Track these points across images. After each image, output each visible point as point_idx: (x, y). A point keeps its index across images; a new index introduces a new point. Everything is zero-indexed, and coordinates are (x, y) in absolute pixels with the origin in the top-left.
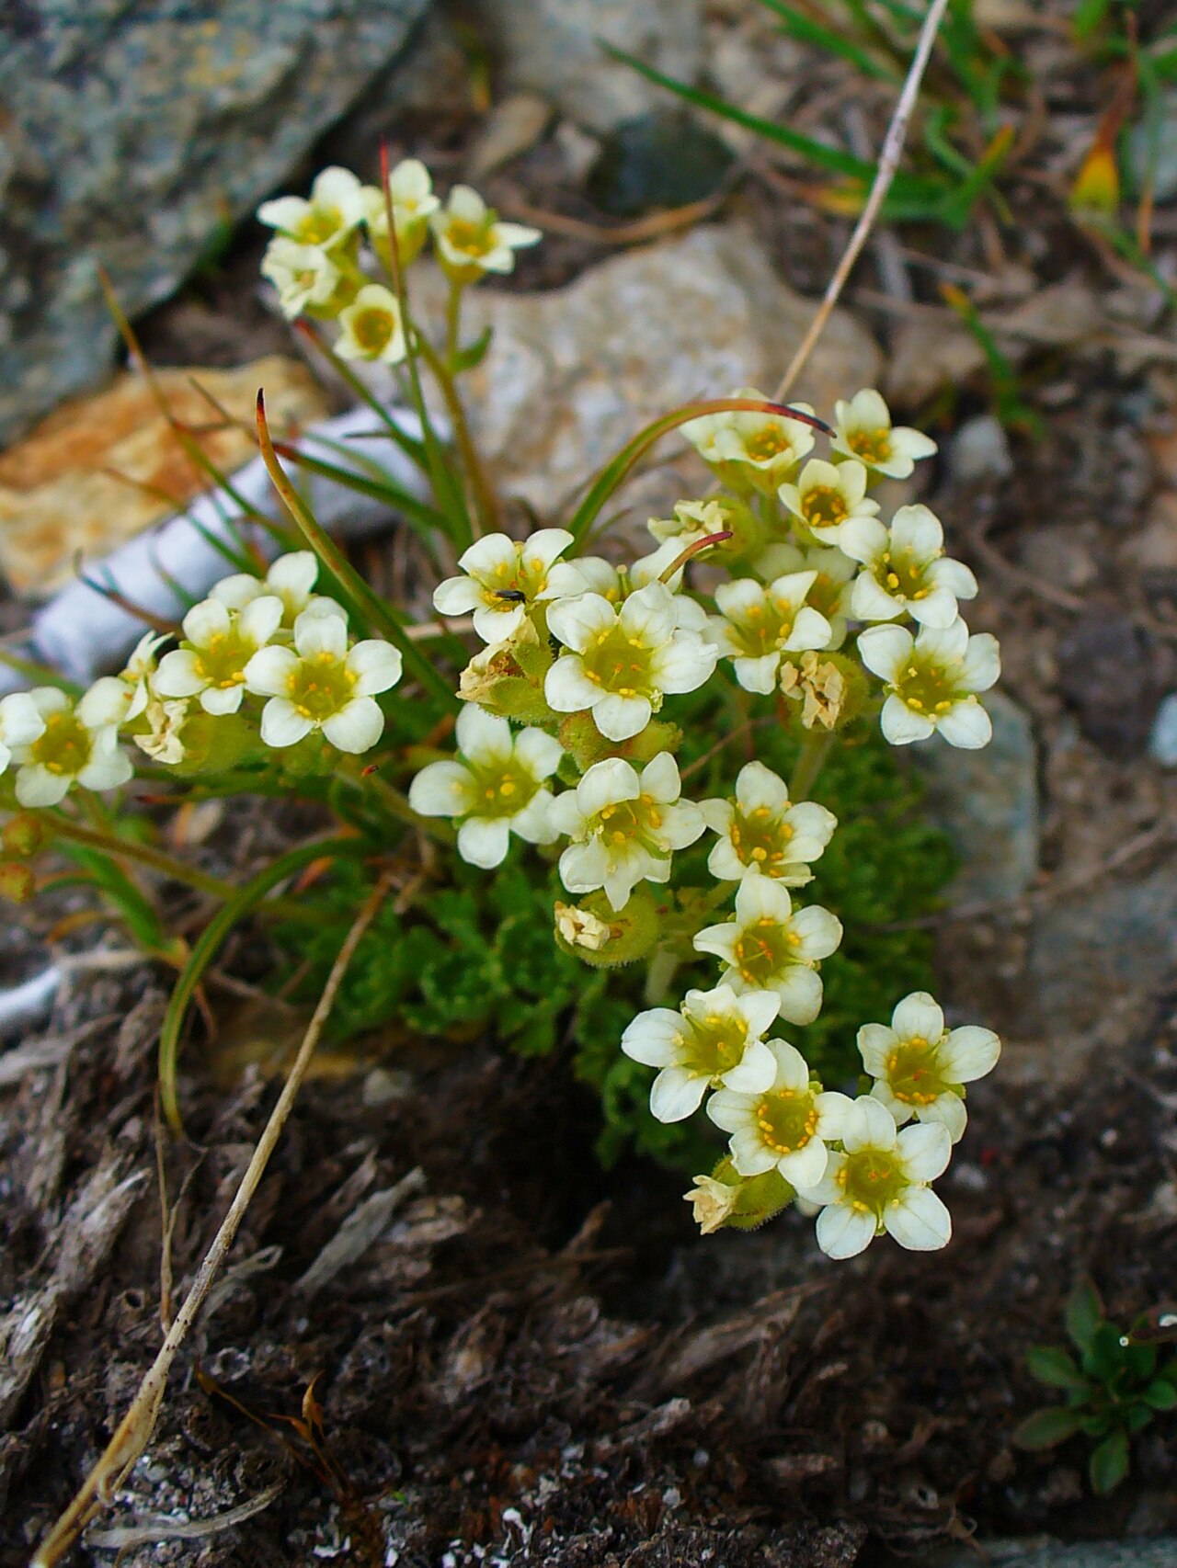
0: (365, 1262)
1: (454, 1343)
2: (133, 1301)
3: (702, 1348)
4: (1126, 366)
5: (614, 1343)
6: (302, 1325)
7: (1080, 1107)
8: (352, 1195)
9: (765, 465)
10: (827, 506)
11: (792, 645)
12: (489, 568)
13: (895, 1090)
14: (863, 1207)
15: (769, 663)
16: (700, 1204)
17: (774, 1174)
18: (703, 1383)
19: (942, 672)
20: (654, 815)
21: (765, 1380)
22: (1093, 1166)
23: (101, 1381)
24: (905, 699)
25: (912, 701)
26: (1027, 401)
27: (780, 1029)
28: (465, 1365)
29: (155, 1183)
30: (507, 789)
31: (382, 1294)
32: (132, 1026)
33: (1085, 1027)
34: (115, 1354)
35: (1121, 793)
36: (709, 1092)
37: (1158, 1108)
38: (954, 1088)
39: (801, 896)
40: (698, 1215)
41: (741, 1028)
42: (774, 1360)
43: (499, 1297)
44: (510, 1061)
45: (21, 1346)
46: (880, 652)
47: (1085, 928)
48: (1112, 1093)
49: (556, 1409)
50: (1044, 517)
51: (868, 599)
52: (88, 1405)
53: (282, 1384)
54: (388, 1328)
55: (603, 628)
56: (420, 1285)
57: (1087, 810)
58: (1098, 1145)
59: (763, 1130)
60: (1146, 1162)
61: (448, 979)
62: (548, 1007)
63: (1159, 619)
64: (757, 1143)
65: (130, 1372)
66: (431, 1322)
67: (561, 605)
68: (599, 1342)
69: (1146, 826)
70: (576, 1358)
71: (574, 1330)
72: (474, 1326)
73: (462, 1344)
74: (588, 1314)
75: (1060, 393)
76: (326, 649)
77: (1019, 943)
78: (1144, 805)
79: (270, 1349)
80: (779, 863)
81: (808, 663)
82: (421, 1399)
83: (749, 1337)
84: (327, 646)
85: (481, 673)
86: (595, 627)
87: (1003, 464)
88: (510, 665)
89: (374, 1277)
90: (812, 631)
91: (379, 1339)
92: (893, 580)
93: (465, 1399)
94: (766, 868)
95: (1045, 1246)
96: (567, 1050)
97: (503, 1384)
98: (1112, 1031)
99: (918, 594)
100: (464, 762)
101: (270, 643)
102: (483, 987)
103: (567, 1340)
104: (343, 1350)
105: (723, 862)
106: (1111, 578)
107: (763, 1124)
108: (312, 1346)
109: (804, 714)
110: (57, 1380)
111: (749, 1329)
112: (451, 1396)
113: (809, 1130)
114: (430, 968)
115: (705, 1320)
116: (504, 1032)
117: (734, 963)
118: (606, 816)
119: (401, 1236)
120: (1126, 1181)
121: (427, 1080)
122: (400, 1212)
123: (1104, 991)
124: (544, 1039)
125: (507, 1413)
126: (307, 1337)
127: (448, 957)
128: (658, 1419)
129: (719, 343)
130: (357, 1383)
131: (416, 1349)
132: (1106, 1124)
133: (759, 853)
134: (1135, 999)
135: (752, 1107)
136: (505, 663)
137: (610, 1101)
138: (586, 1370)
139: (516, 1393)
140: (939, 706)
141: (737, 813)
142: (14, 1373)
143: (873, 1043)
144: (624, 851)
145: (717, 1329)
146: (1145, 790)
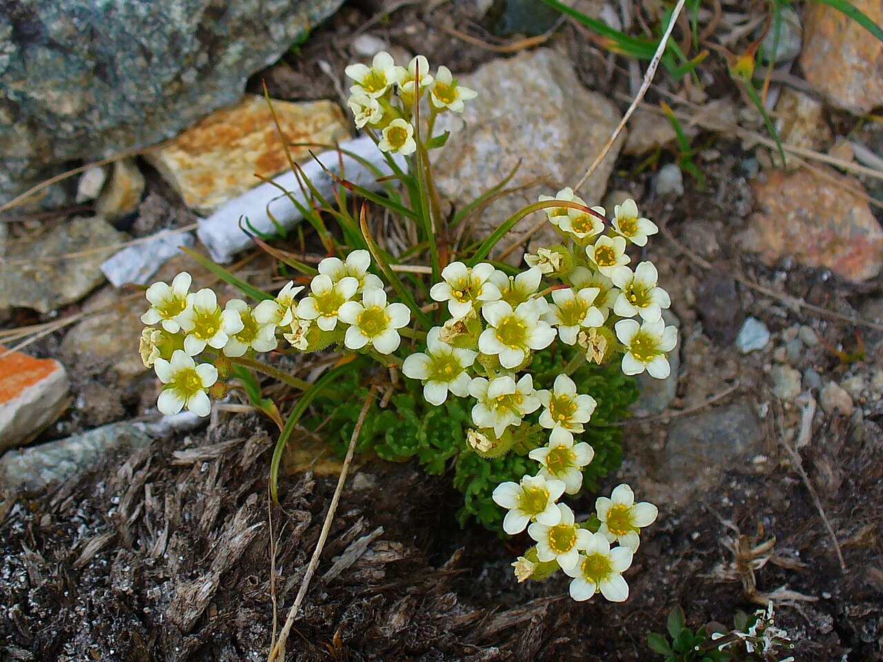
0: (353, 568)
1: (392, 610)
2: (253, 581)
3: (502, 620)
4: (746, 146)
5: (463, 615)
6: (325, 596)
7: (683, 517)
8: (350, 537)
9: (581, 235)
10: (606, 256)
11: (585, 324)
12: (455, 279)
13: (609, 527)
14: (591, 580)
15: (574, 330)
16: (518, 568)
17: (555, 561)
18: (501, 637)
19: (650, 340)
20: (519, 400)
21: (531, 640)
22: (686, 547)
23: (235, 616)
24: (633, 354)
25: (636, 355)
26: (695, 158)
27: (564, 499)
28: (396, 621)
29: (267, 527)
30: (448, 370)
31: (361, 583)
32: (250, 445)
33: (691, 479)
34: (242, 604)
35: (719, 363)
36: (530, 523)
37: (721, 525)
38: (635, 529)
39: (577, 438)
40: (516, 573)
41: (546, 495)
42: (536, 632)
43: (412, 589)
44: (423, 475)
45: (201, 597)
46: (625, 331)
47: (696, 432)
48: (699, 513)
49: (435, 644)
50: (696, 216)
51: (622, 307)
52: (228, 625)
53: (316, 624)
54: (365, 601)
55: (506, 317)
56: (378, 582)
57: (702, 369)
58: (690, 537)
59: (551, 541)
60: (712, 550)
61: (399, 435)
62: (445, 455)
63: (748, 278)
64: (549, 547)
65: (249, 613)
66: (384, 600)
67: (489, 305)
68: (456, 614)
69: (730, 381)
70: (445, 620)
71: (445, 607)
72: (403, 603)
73: (396, 610)
74: (452, 600)
75: (712, 155)
76: (376, 304)
77: (663, 434)
78: (730, 372)
79: (312, 607)
80: (570, 422)
81: (592, 333)
82: (376, 634)
83: (524, 618)
84: (377, 303)
85: (449, 329)
86: (503, 317)
87: (680, 190)
88: (462, 328)
89: (357, 575)
90: (595, 318)
91: (360, 606)
92: (634, 298)
93: (395, 635)
94: (564, 423)
95: (660, 583)
96: (451, 473)
97: (412, 631)
98: (702, 483)
99: (644, 305)
100: (429, 354)
101: (352, 299)
102: (417, 442)
103: (442, 612)
104: (343, 609)
105: (546, 420)
106: (726, 253)
107: (552, 539)
108: (330, 606)
109: (587, 354)
110: (214, 612)
111: (524, 614)
112: (389, 634)
113: (572, 544)
114: (391, 430)
115: (504, 608)
116: (421, 463)
117: (546, 465)
118: (499, 400)
119: (370, 557)
120: (700, 557)
121: (382, 480)
122: (370, 545)
123: (702, 463)
124: (440, 468)
125: (414, 644)
126: (326, 602)
127: (400, 425)
128: (484, 655)
129: (548, 120)
130: (349, 625)
131: (376, 611)
132: (695, 529)
133: (562, 417)
134: (715, 469)
135: (547, 530)
136: (460, 326)
137: (468, 499)
138: (449, 626)
139: (418, 634)
140: (648, 357)
141: (553, 396)
142: (197, 609)
143: (602, 505)
144: (504, 413)
145: (508, 612)
146: (731, 364)
